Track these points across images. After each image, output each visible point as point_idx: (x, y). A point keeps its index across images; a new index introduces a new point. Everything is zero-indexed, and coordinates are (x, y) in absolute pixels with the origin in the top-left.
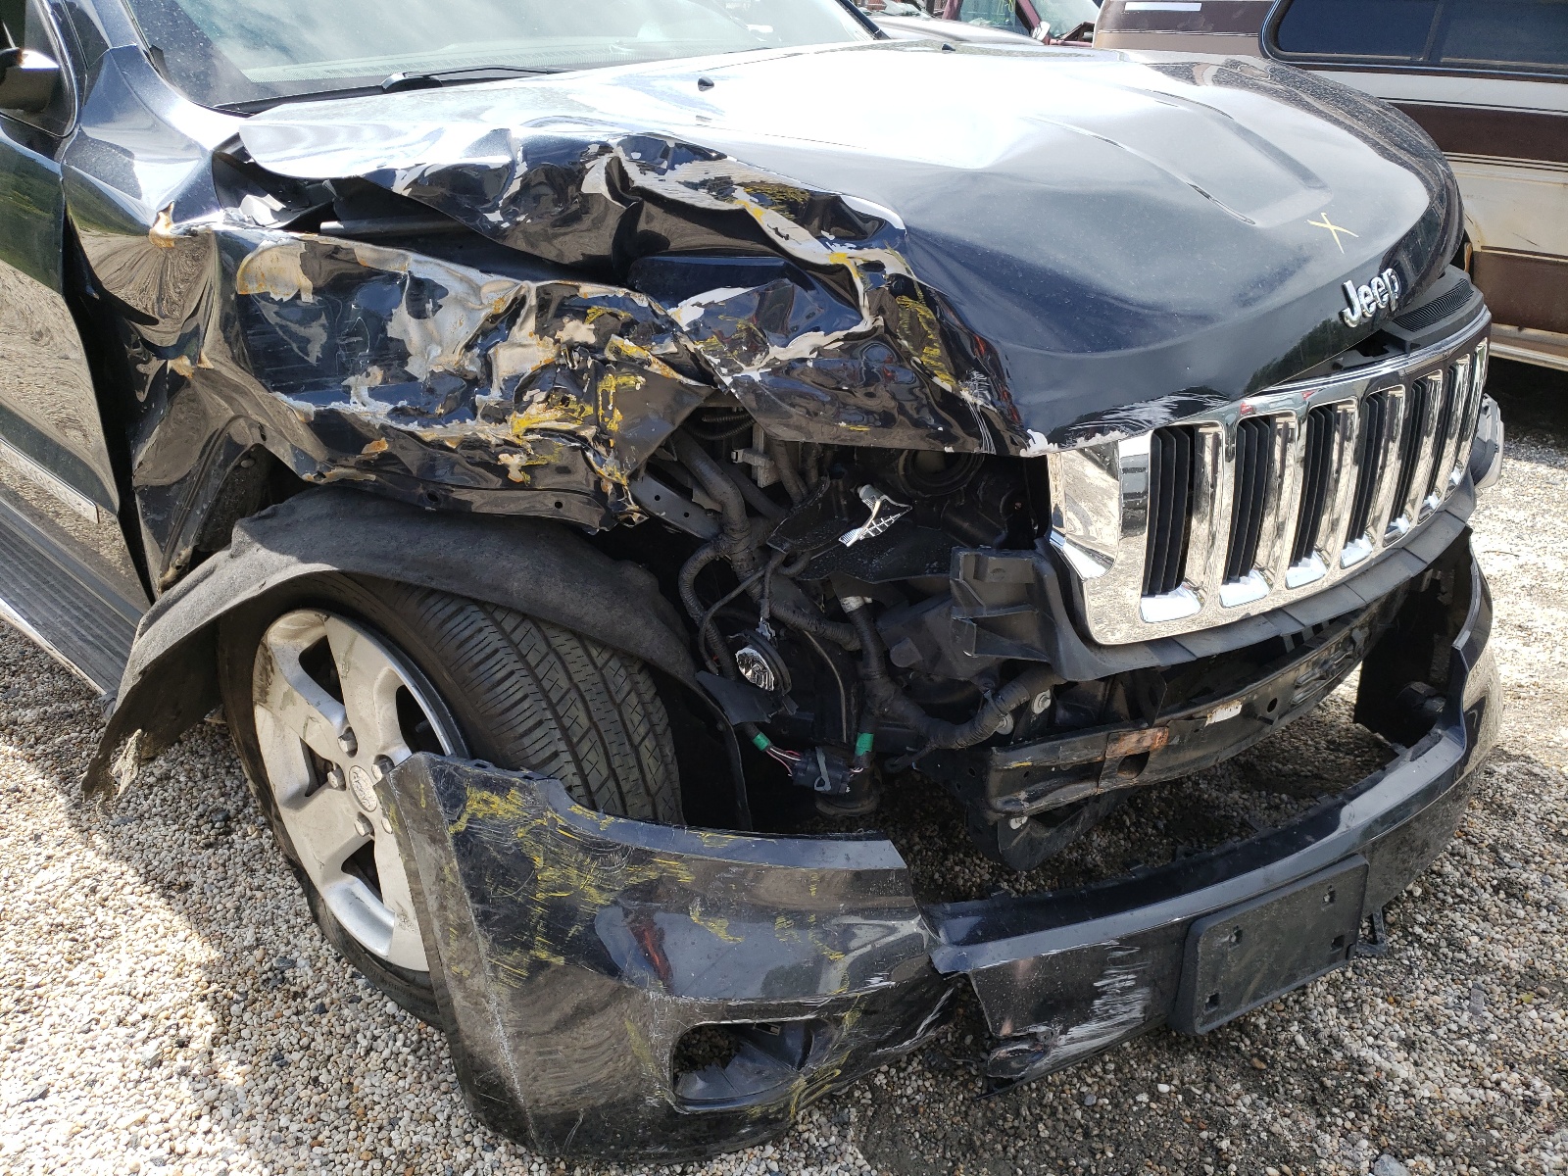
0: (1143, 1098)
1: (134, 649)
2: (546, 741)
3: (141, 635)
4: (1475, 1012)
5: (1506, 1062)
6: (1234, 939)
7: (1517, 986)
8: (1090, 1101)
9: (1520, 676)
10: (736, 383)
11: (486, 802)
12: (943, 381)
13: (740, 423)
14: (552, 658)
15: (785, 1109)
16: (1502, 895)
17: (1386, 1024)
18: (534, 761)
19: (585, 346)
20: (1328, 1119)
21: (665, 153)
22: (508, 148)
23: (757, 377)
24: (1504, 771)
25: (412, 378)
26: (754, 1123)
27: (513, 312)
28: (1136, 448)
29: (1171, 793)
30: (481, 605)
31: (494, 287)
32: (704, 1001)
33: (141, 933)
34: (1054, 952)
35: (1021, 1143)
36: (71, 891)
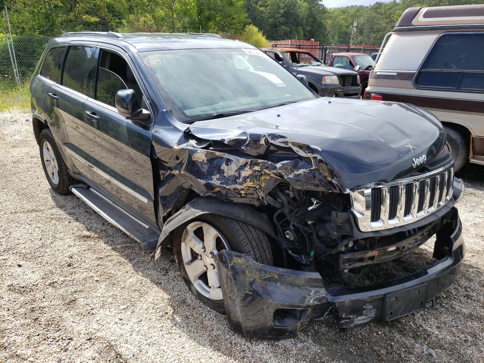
0: (375, 334)
1: (164, 229)
2: (248, 248)
3: (165, 226)
4: (456, 322)
5: (461, 332)
6: (395, 299)
7: (467, 317)
8: (363, 334)
9: (479, 248)
10: (287, 178)
11: (237, 260)
12: (329, 179)
13: (288, 185)
14: (249, 231)
15: (296, 330)
16: (466, 298)
17: (434, 323)
18: (246, 252)
19: (258, 171)
20: (417, 341)
21: (276, 137)
22: (246, 136)
23: (292, 177)
24: (471, 271)
25: (225, 177)
26: (289, 332)
27: (245, 165)
28: (368, 191)
29: (385, 272)
30: (236, 220)
31: (242, 160)
32: (280, 303)
33: (153, 292)
34: (354, 299)
35: (347, 341)
36: (137, 283)
